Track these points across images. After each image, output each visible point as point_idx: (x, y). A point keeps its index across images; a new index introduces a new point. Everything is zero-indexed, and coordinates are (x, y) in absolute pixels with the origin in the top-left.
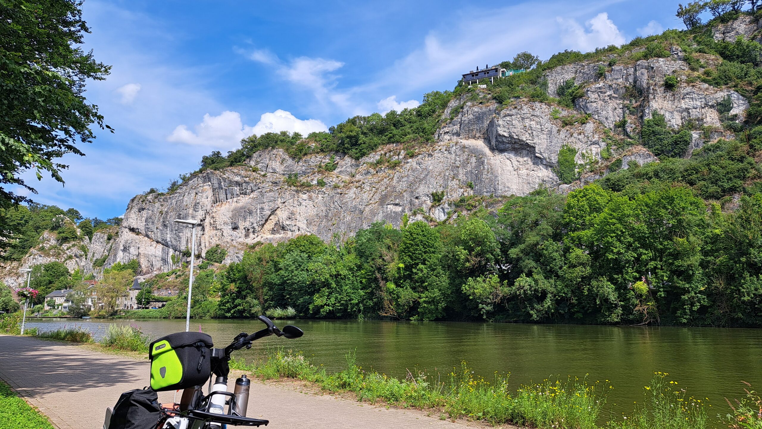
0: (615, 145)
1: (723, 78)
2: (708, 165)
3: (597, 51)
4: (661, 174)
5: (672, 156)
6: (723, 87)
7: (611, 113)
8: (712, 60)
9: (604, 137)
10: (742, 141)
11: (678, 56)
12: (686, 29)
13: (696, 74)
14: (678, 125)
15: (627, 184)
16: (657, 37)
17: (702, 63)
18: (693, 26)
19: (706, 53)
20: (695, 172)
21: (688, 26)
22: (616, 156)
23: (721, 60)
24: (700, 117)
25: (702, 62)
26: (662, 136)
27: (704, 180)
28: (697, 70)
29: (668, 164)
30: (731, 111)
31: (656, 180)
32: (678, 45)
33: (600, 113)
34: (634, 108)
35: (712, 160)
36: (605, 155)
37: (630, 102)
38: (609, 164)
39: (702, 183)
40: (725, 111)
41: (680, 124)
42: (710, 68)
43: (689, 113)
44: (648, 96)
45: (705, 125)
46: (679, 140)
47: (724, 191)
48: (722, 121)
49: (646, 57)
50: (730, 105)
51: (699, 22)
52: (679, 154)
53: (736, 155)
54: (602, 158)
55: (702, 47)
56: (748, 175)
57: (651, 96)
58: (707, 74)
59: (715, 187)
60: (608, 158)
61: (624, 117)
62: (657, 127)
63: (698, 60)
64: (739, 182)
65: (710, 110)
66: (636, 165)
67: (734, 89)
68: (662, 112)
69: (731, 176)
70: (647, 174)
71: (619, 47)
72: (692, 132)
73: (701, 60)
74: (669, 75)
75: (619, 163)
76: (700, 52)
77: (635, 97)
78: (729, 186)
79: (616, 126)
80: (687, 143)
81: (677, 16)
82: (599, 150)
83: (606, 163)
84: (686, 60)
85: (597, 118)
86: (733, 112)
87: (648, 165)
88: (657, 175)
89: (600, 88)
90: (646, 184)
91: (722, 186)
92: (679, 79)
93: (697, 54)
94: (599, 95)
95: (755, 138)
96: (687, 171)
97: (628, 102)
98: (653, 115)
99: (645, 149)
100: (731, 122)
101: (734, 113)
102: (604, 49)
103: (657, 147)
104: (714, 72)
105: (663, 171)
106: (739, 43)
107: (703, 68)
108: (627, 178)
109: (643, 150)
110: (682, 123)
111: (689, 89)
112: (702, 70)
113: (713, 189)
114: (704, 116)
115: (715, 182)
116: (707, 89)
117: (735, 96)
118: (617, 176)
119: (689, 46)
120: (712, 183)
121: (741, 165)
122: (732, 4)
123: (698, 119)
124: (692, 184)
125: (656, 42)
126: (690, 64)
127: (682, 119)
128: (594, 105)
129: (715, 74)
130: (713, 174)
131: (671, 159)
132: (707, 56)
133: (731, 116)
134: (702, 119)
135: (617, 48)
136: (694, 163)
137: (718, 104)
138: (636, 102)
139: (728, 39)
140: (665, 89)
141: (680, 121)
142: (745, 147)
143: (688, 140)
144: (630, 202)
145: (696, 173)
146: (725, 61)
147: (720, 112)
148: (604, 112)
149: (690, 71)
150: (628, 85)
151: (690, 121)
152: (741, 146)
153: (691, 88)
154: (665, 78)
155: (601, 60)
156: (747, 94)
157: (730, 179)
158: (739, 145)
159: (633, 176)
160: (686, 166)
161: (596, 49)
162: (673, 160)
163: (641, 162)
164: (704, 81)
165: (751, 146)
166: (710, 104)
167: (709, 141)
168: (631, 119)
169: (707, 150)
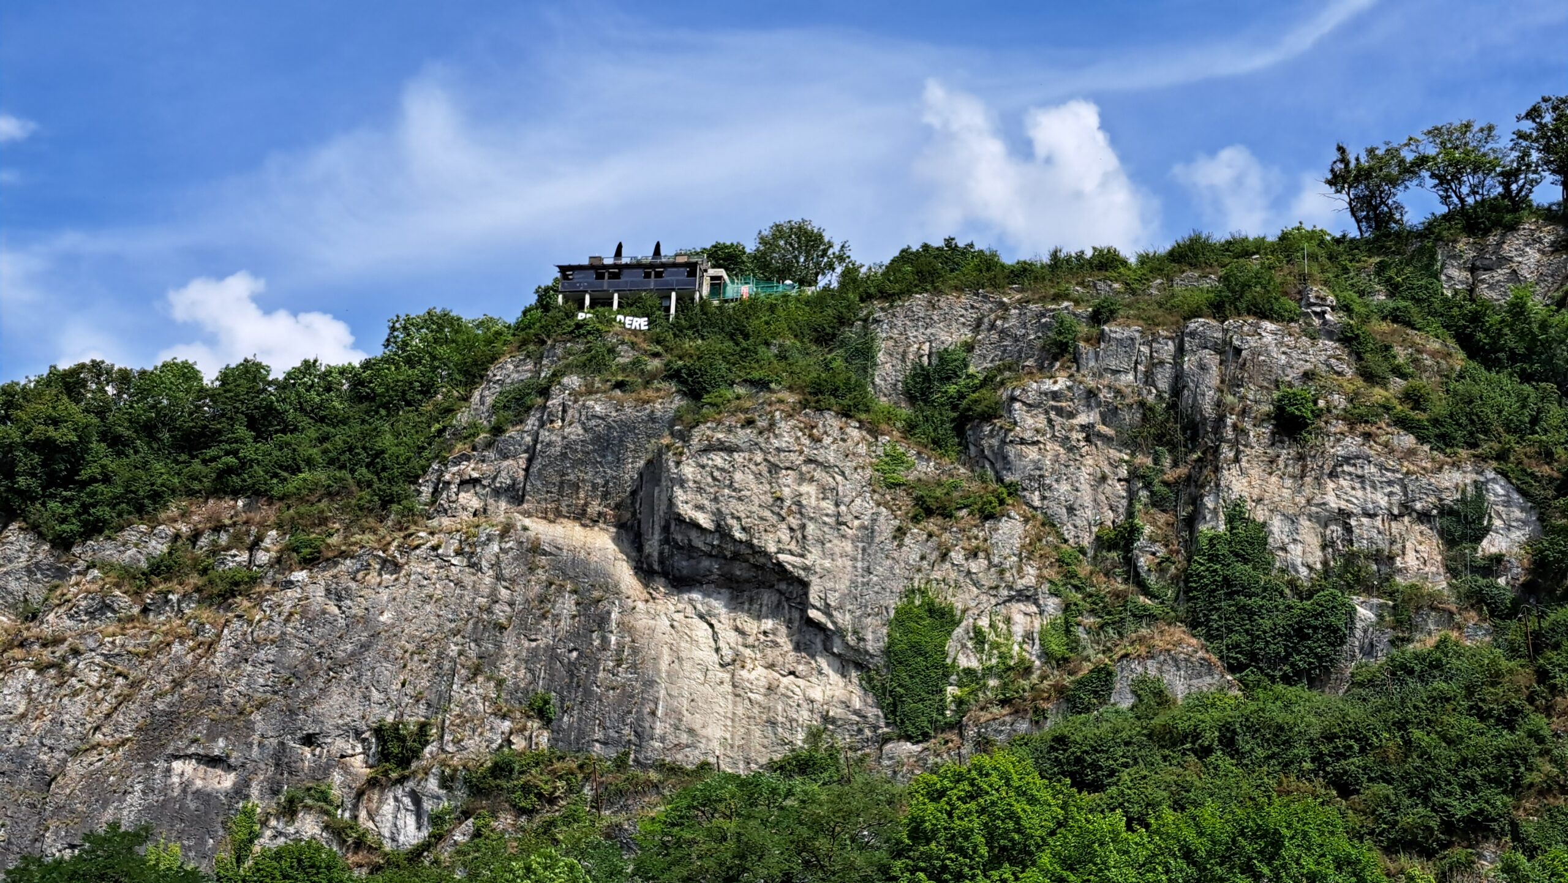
0: (1092, 612)
1: (1464, 420)
2: (1402, 725)
3: (1059, 264)
4: (1244, 742)
5: (1287, 680)
6: (1463, 453)
7: (1086, 490)
8: (1433, 354)
9: (1057, 578)
10: (1513, 651)
11: (1325, 322)
12: (1354, 233)
13: (1378, 394)
14: (1310, 568)
15: (1126, 765)
16: (1259, 246)
17: (1400, 360)
18: (1378, 228)
19: (1413, 327)
20: (1356, 747)
21: (1364, 224)
22: (1095, 656)
23: (1459, 360)
24: (1384, 546)
25: (1401, 355)
26: (1253, 602)
27: (1387, 779)
28: (1384, 384)
29: (1269, 705)
30: (1485, 543)
31: (1227, 763)
32: (1326, 283)
33: (1050, 487)
34: (1166, 484)
35: (1415, 707)
36: (1057, 646)
37: (1156, 461)
38: (1067, 680)
39: (1382, 789)
40: (1464, 537)
41: (1319, 566)
42: (1427, 382)
43: (1348, 529)
44: (1216, 450)
45: (1398, 579)
46: (1313, 622)
47: (1448, 827)
48: (1452, 571)
49: (1218, 309)
50: (1480, 518)
51: (1397, 216)
52: (1308, 672)
53: (1493, 698)
54: (1046, 655)
55: (1402, 304)
56: (1529, 778)
57: (1227, 452)
58: (1414, 399)
59: (1420, 809)
60: (1066, 660)
61: (1130, 514)
62: (1240, 566)
63: (1387, 348)
64: (1501, 800)
65: (1417, 528)
66: (1162, 698)
67: (1495, 464)
68: (1260, 515)
69: (1473, 773)
70: (1196, 736)
71: (1133, 261)
72: (1355, 599)
73: (1397, 349)
74: (1290, 385)
75: (1103, 679)
76: (1395, 320)
77: (1173, 448)
78: (1466, 812)
79: (1101, 543)
80: (1337, 637)
81: (1330, 183)
82: (1037, 624)
83: (1056, 676)
84: (1348, 339)
85: (1037, 503)
86: (1493, 545)
87: (1201, 703)
88: (1228, 741)
89: (1055, 395)
90: (1192, 772)
91: (1443, 806)
92: (1321, 403)
93: (1385, 327)
94: (1050, 421)
95: (1556, 646)
96: (1330, 738)
97: (1149, 461)
98: (1230, 520)
99: (1194, 641)
100: (1482, 581)
101: (1494, 550)
102: (1080, 256)
103: (1235, 637)
104: (1434, 397)
105: (1253, 730)
106: (1518, 309)
107: (1403, 376)
108: (1127, 744)
109: (1191, 644)
110: (1325, 563)
111: (1352, 444)
112: (1397, 384)
113: (1413, 815)
114: (1396, 548)
115: (1421, 793)
116: (1411, 453)
117: (1498, 489)
118: (1090, 731)
119: (1361, 294)
120: (1412, 793)
121: (1506, 739)
122: (1502, 174)
123: (1377, 556)
124: (1345, 787)
125: (1255, 263)
126: (1359, 358)
127: (1324, 547)
128: (1032, 453)
129: (1439, 404)
130: (1418, 763)
131: (1280, 687)
132: (1417, 337)
133: (1484, 558)
134: (1391, 558)
135: (1124, 263)
136: (1356, 713)
137: (1446, 511)
138: (1175, 464)
139: (1485, 292)
140: (1273, 434)
141: (1319, 553)
142: (1524, 677)
143: (1341, 624)
144: (1129, 836)
145: (1362, 750)
146: (1473, 364)
147: (1449, 540)
148: (1064, 487)
149: (1360, 382)
150: (1151, 399)
151: (1350, 558)
152: (1510, 671)
153: (1359, 440)
154: (1276, 395)
155: (1066, 297)
156: (1536, 490)
157: (1470, 786)
158: (1504, 664)
159: (1150, 736)
160: (1328, 720)
161: (1055, 255)
162: (1291, 692)
163: (1179, 686)
164: (1404, 424)
165: (1543, 676)
166: (1418, 506)
167: (1409, 640)
168: (1154, 523)
169: (1401, 670)
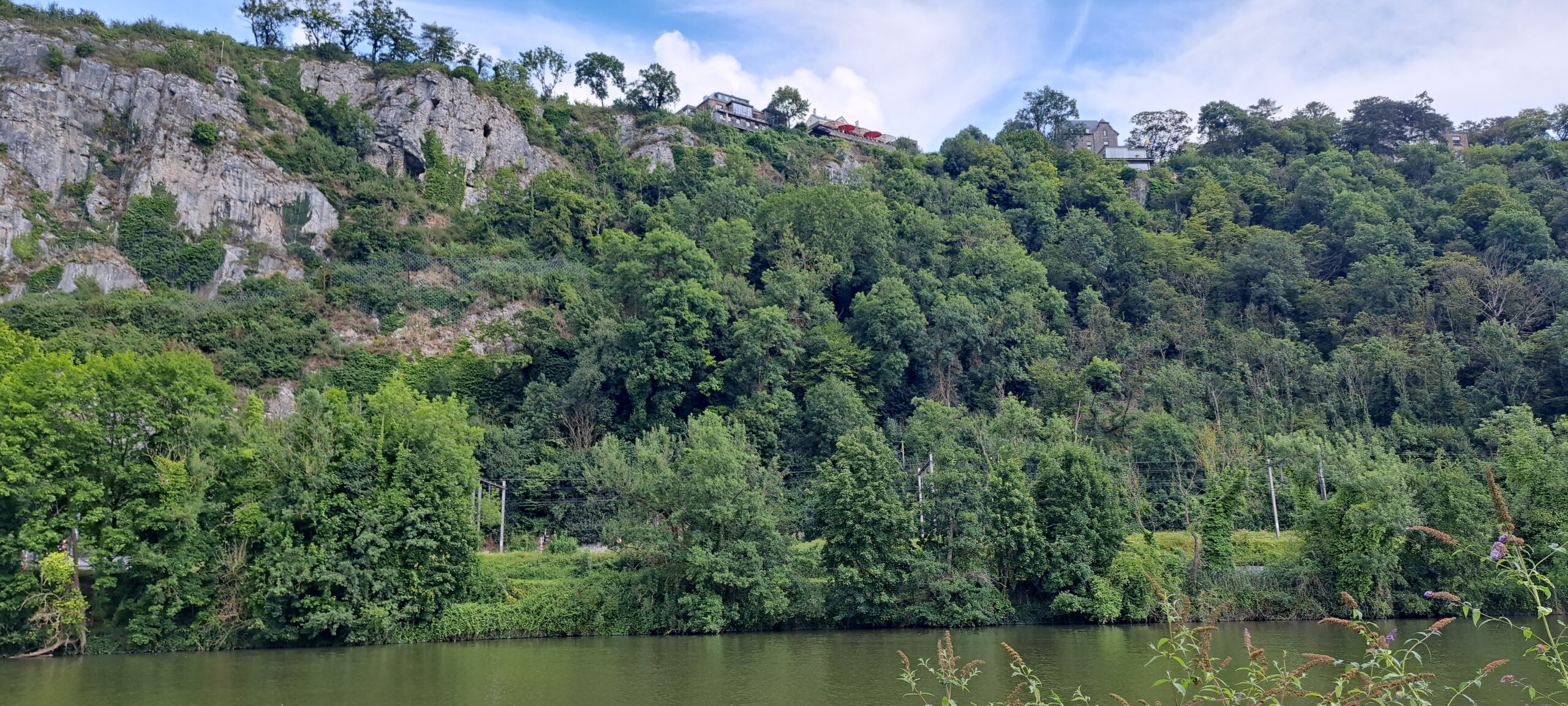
0: (52, 232)
1: (304, 159)
2: (245, 318)
4: (147, 320)
5: (179, 286)
6: (302, 176)
7: (57, 158)
8: (290, 120)
9: (29, 209)
10: (316, 284)
11: (230, 88)
12: (252, 42)
13: (256, 135)
14: (203, 226)
15: (65, 326)
16: (193, 36)
17: (271, 119)
18: (267, 43)
19: (280, 101)
20: (217, 327)
21: (259, 39)
22: (51, 260)
23: (305, 126)
24: (249, 220)
25: (273, 116)
26: (164, 240)
27: (233, 346)
28: (260, 129)
29: (165, 299)
30: (306, 226)
31: (134, 330)
32: (232, 66)
33: (31, 152)
34: (114, 162)
35: (256, 309)
36: (24, 249)
37: (110, 147)
38: (28, 271)
39: (228, 351)
40: (295, 221)
41: (207, 226)
42: (287, 134)
43: (228, 207)
44: (150, 149)
45: (254, 238)
46: (199, 255)
47: (265, 374)
48: (286, 237)
49: (163, 66)
50: (306, 212)
51: (279, 39)
52: (192, 283)
53: (300, 307)
54: (17, 256)
55: (276, 88)
56: (314, 351)
57: (157, 150)
58: (277, 141)
59: (250, 364)
60: (30, 259)
61: (88, 177)
62: (157, 218)
63: (265, 111)
64: (296, 361)
65: (269, 212)
66: (95, 288)
67: (318, 185)
68: (174, 189)
69: (284, 346)
70: (114, 312)
72: (226, 246)
73: (271, 113)
74: (203, 119)
75: (54, 275)
76: (272, 96)
77: (122, 141)
78: (276, 366)
79: (65, 190)
80: (216, 265)
81: (242, 10)
82: (10, 235)
83: (19, 268)
84: (242, 100)
85: (20, 160)
86: (307, 228)
87: (120, 293)
88: (137, 318)
90: (109, 332)
91: (263, 363)
92: (221, 134)
93: (266, 98)
94: (37, 110)
95: (339, 285)
96: (201, 321)
97: (106, 148)
98: (154, 189)
99: (121, 258)
100: (302, 246)
101: (311, 231)
103: (148, 259)
104: (289, 143)
105: (154, 313)
106: (341, 104)
107: (273, 128)
108: (67, 313)
109: (118, 260)
110: (212, 223)
111: (237, 159)
112: (269, 132)
113: (249, 367)
114: (256, 222)
115: (251, 354)
116: (272, 170)
117: (318, 199)
118: (43, 304)
119: (253, 77)
120: (247, 354)
121: (305, 330)
122: (342, 31)
123: (243, 224)
124: (206, 350)
125: (190, 44)
126: (248, 112)
127: (212, 214)
128: (21, 128)
129: (292, 149)
130: (253, 339)
131: (174, 290)
132: (285, 110)
133: (305, 234)
134: (252, 226)
136: (220, 310)
137: (286, 206)
138: (122, 152)
139: (324, 92)
140: (190, 145)
141: (209, 218)
142: (319, 299)
143: (216, 259)
145: (221, 329)
146: (312, 129)
147: (287, 221)
148: (41, 153)
149: (246, 126)
150: (111, 110)
151: (228, 222)
152: (312, 295)
153: (243, 158)
154: (194, 123)
155: (59, 35)
156: (339, 203)
157: (282, 353)
158: (309, 292)
159: (84, 310)
160: (204, 312)
162: (180, 293)
163: (106, 281)
164: (269, 154)
165: (329, 299)
166: (272, 201)
167: (256, 272)
168: (103, 185)
169: (249, 288)
